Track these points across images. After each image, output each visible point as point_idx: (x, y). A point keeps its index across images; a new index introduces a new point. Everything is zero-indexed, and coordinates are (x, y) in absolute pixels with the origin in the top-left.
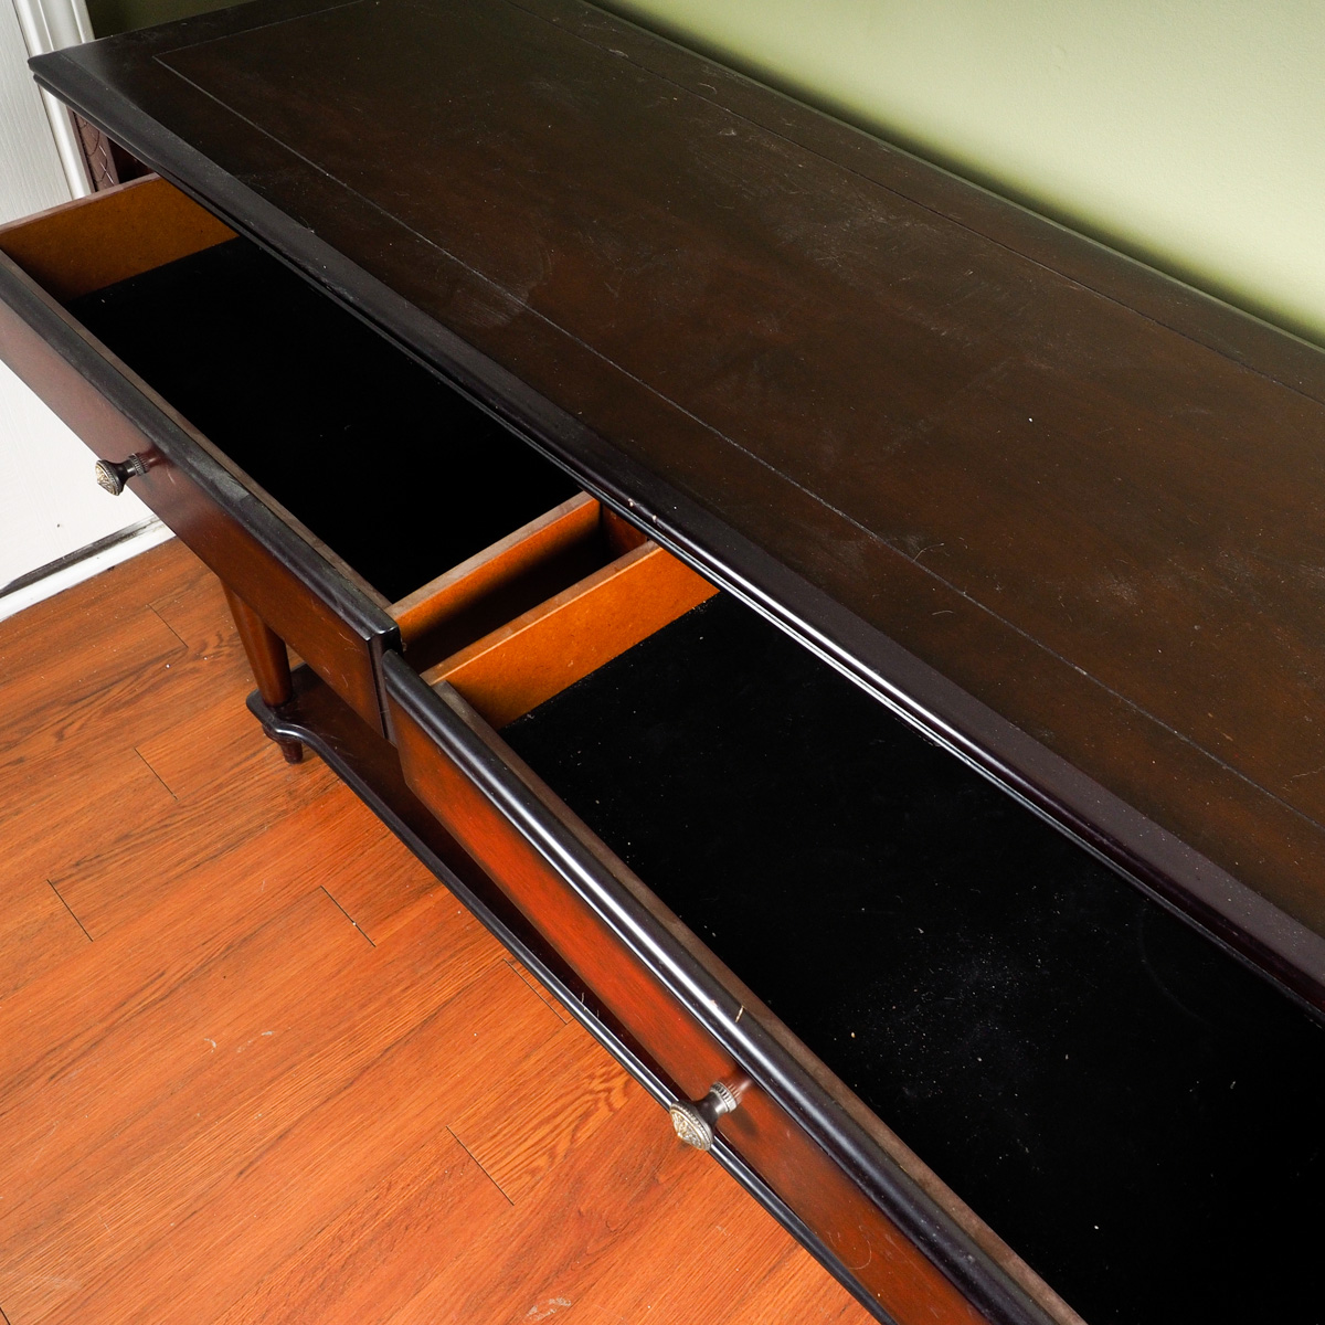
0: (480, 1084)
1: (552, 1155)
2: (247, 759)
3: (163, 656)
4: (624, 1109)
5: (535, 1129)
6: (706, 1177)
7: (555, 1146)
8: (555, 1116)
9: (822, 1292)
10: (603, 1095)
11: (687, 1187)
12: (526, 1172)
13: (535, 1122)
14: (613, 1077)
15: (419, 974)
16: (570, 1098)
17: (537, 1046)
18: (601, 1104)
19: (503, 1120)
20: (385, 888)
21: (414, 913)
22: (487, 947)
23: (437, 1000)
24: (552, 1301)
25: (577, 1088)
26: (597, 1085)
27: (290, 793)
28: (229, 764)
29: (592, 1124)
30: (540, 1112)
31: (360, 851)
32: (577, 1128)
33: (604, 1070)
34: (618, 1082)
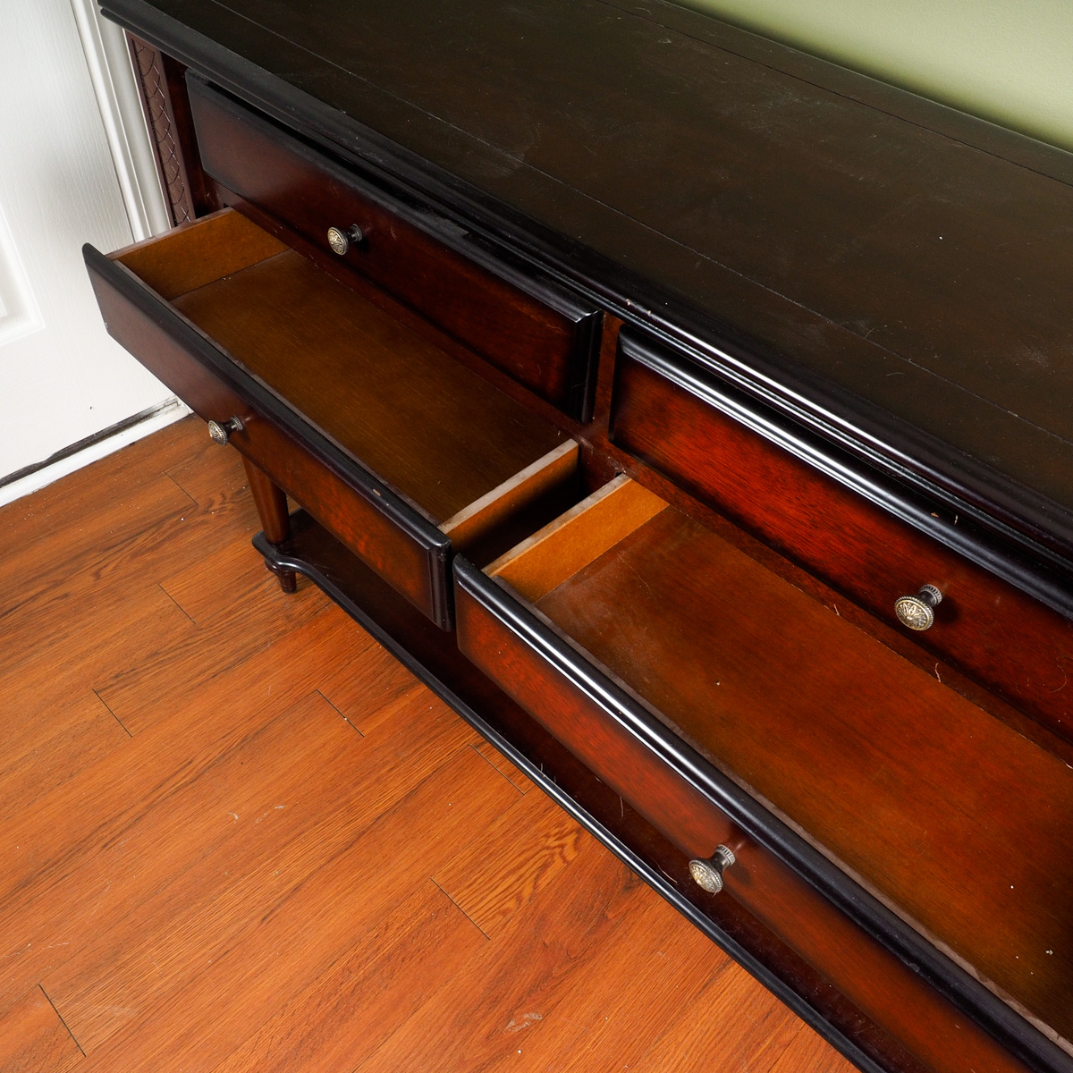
0: (456, 844)
1: (519, 899)
2: (250, 591)
3: (179, 511)
4: (576, 861)
5: (504, 878)
6: (646, 913)
7: (520, 892)
8: (519, 868)
9: (748, 1003)
10: (558, 850)
11: (631, 922)
12: (498, 913)
13: (503, 873)
14: (564, 836)
15: (401, 758)
16: (531, 853)
17: (501, 812)
18: (557, 857)
19: (477, 872)
20: (370, 689)
21: (394, 710)
22: (455, 735)
23: (417, 778)
24: (526, 1016)
25: (536, 845)
26: (552, 842)
27: (288, 617)
28: (236, 595)
29: (550, 873)
30: (507, 865)
31: (346, 662)
32: (538, 877)
33: (557, 830)
34: (570, 840)
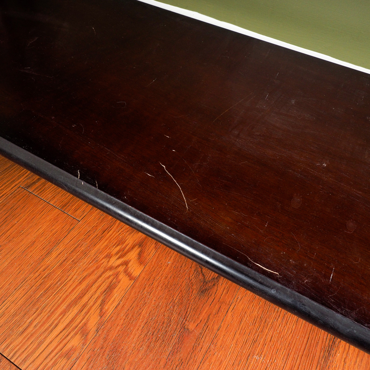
0: (7, 286)
1: (84, 332)
4: (143, 275)
5: (64, 313)
6: (230, 314)
7: (85, 324)
10: (122, 269)
11: (216, 327)
12: (60, 357)
13: (63, 307)
14: (126, 253)
16: (93, 277)
17: (57, 243)
18: (122, 276)
19: (32, 312)
22: (5, 181)
25: (97, 268)
26: (114, 261)
29: (117, 294)
30: (67, 296)
33: (118, 248)
34: (133, 255)
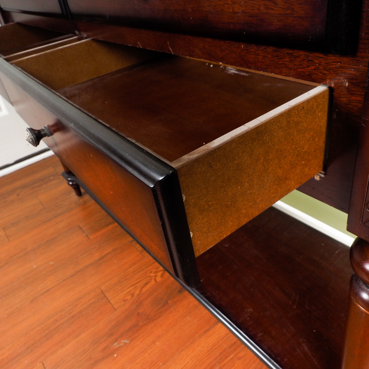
4: (160, 281)
5: (128, 288)
7: (134, 293)
14: (158, 272)
15: (102, 246)
16: (143, 278)
17: (135, 264)
18: (153, 280)
23: (105, 252)
24: (123, 341)
25: (145, 275)
26: (152, 275)
29: (148, 286)
30: (131, 283)
32: (143, 288)
33: (156, 270)
34: (160, 274)
